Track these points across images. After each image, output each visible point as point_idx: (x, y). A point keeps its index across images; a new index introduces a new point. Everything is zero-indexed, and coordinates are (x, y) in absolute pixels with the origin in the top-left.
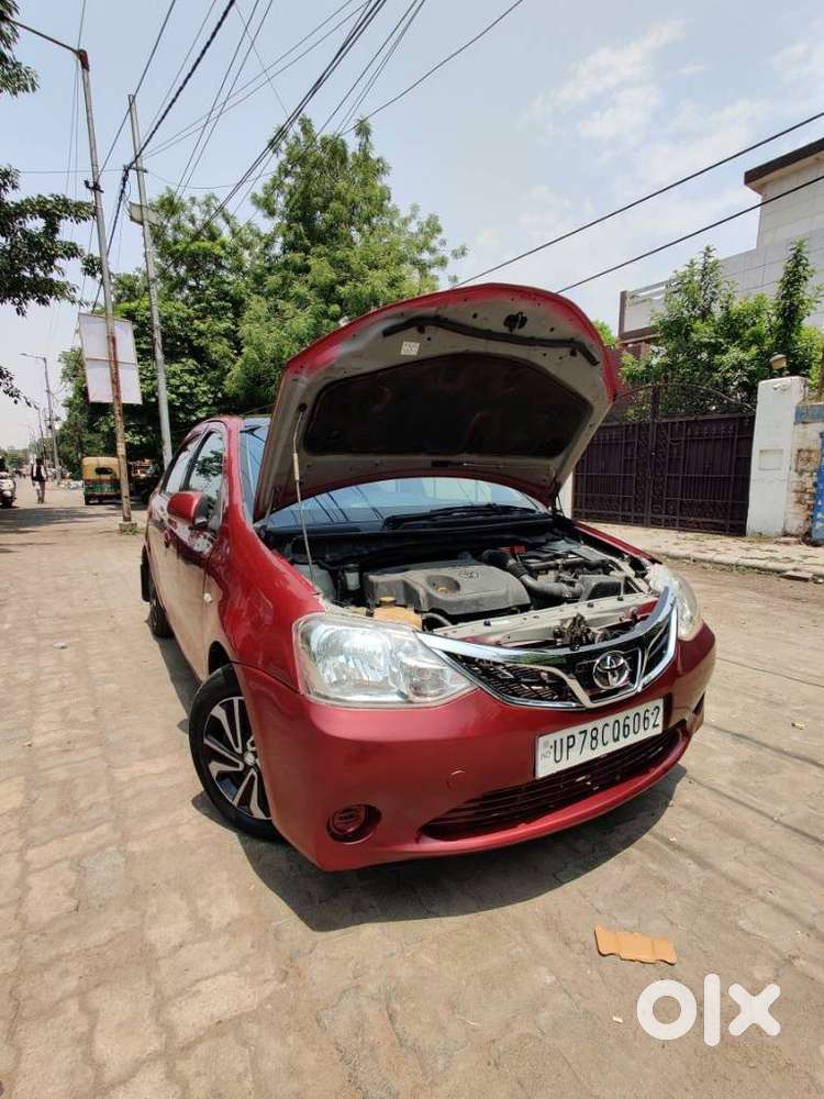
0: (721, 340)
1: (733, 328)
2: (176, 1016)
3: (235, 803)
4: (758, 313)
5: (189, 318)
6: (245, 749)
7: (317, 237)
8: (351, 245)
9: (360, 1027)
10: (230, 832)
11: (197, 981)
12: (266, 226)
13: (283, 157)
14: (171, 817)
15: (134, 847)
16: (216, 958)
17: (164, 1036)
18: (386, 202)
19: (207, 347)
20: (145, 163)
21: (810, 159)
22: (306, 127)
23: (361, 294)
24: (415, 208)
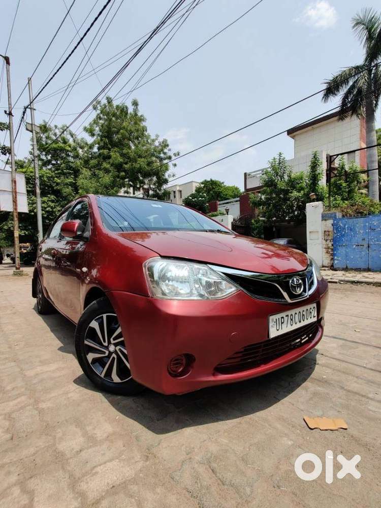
0: (289, 188)
1: (293, 184)
2: (86, 486)
3: (102, 376)
4: (301, 178)
5: (52, 177)
6: (109, 343)
7: (114, 145)
8: (130, 148)
9: (197, 478)
10: (98, 393)
11: (95, 467)
12: (90, 140)
13: (99, 112)
14: (63, 389)
15: (43, 405)
16: (103, 454)
17: (79, 499)
18: (145, 132)
19: (61, 190)
20: (35, 106)
21: (310, 128)
22: (110, 101)
23: (135, 167)
24: (157, 136)
